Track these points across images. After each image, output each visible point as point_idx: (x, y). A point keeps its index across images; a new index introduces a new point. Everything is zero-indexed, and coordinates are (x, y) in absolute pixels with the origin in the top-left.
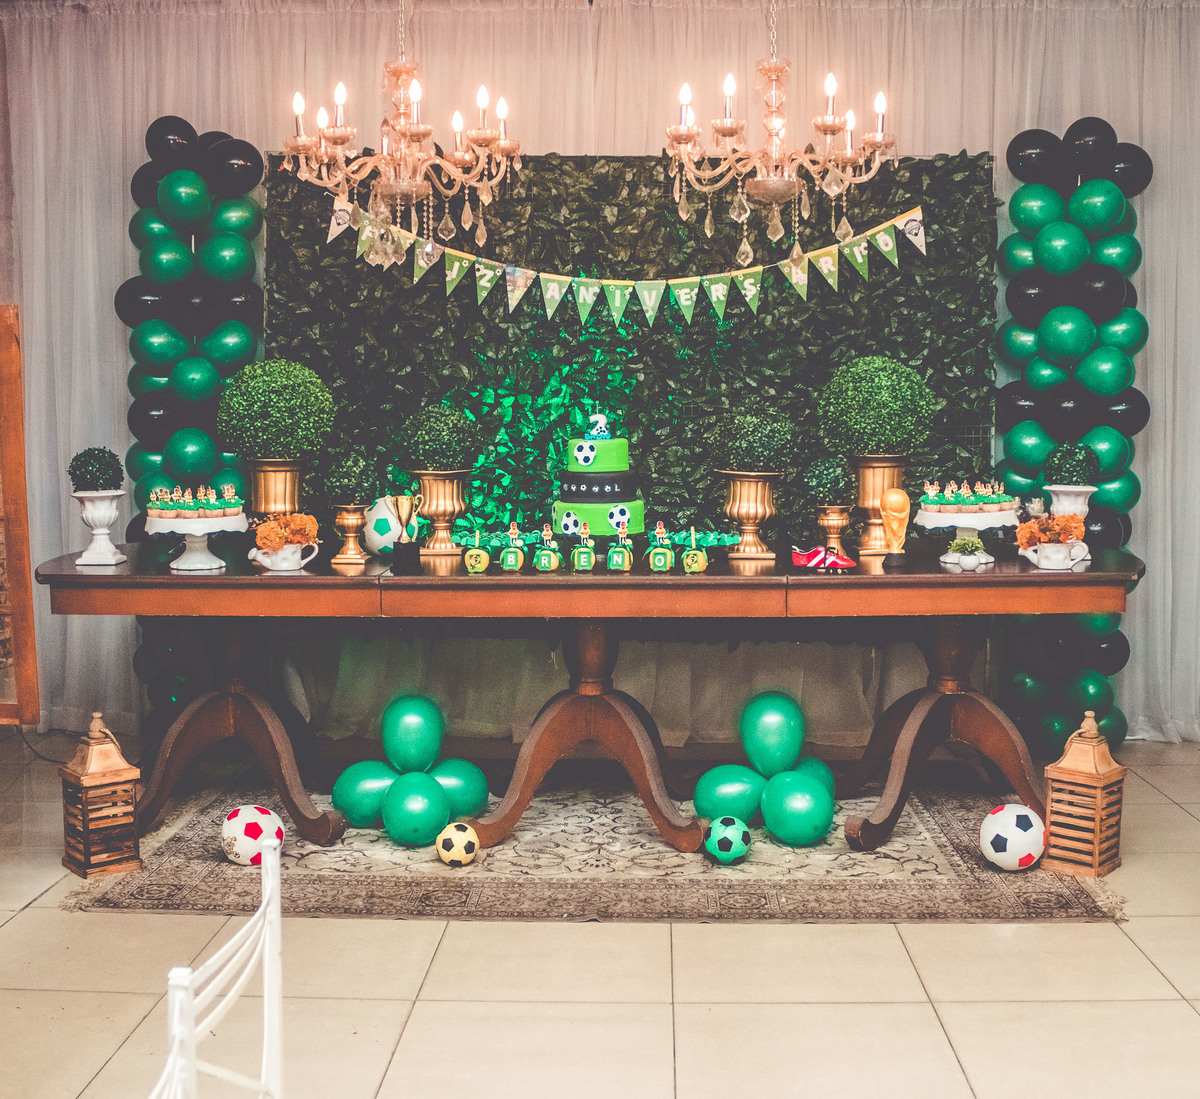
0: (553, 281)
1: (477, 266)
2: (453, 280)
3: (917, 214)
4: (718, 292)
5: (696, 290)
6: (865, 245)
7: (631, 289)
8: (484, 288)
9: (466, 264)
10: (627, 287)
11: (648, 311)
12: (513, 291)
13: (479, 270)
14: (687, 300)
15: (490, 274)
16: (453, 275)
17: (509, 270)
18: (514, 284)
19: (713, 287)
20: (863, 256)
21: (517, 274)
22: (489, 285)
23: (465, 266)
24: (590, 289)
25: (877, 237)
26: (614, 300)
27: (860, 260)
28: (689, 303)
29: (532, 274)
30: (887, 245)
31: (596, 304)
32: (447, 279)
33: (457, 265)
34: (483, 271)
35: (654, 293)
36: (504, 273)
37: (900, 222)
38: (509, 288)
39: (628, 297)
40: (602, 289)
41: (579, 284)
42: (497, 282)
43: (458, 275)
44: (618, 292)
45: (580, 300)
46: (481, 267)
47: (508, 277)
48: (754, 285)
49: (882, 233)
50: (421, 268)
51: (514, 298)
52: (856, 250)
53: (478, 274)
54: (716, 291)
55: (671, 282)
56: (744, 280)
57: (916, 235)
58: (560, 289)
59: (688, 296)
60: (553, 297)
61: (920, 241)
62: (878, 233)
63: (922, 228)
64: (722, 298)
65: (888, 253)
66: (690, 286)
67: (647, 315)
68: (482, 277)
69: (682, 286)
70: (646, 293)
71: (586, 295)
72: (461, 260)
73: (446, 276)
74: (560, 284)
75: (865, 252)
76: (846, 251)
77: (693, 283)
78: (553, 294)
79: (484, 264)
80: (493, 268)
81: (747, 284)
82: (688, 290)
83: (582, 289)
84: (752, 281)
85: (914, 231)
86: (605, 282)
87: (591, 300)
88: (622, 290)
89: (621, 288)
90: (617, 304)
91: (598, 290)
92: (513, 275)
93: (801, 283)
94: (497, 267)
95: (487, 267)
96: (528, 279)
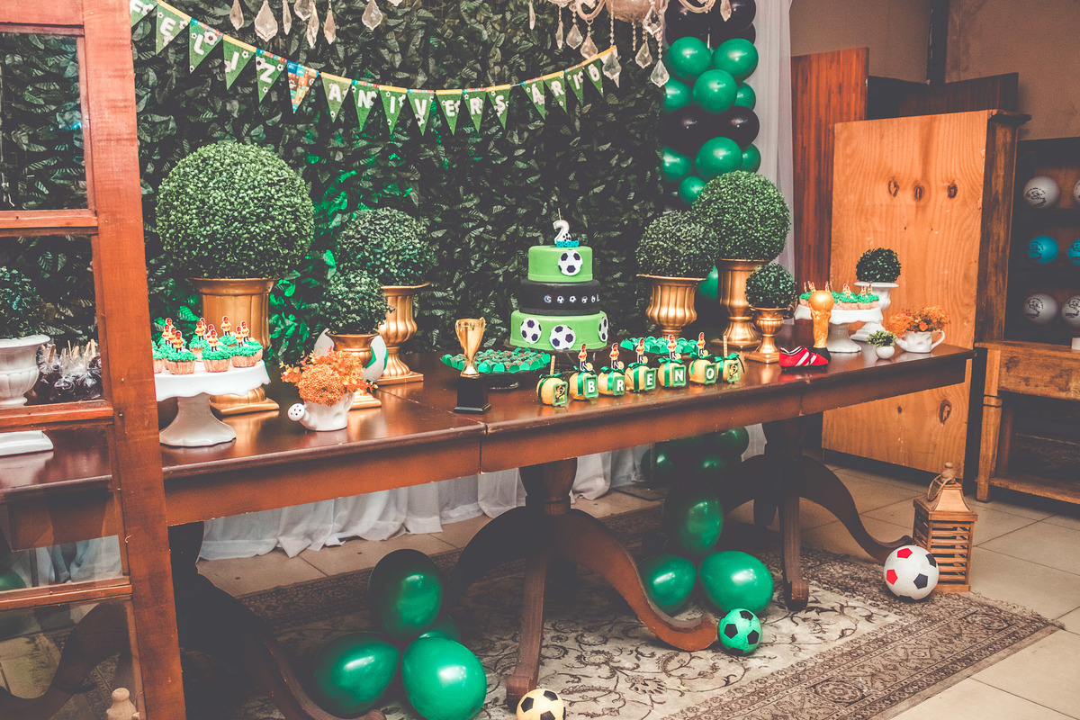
0: (334, 82)
1: (258, 59)
2: (232, 71)
3: (613, 52)
4: (476, 106)
5: (459, 102)
6: (581, 74)
7: (404, 97)
8: (265, 83)
9: (246, 56)
10: (401, 95)
11: (419, 120)
12: (295, 89)
13: (259, 63)
14: (451, 111)
15: (271, 69)
16: (232, 66)
17: (291, 66)
18: (297, 82)
19: (472, 101)
20: (580, 84)
21: (298, 72)
22: (270, 81)
23: (245, 57)
24: (369, 93)
25: (589, 68)
26: (389, 106)
27: (578, 87)
28: (453, 114)
29: (313, 72)
30: (595, 76)
31: (373, 109)
32: (227, 70)
33: (236, 55)
34: (264, 65)
35: (424, 102)
36: (286, 70)
38: (291, 86)
39: (401, 104)
40: (379, 94)
41: (359, 88)
42: (278, 78)
43: (238, 67)
44: (393, 99)
45: (358, 105)
46: (263, 60)
47: (290, 74)
48: (504, 101)
49: (592, 65)
50: (197, 55)
51: (297, 97)
52: (575, 76)
53: (258, 68)
54: (475, 104)
55: (439, 92)
56: (496, 96)
58: (342, 92)
59: (452, 108)
60: (335, 99)
62: (589, 64)
64: (479, 112)
65: (596, 82)
66: (454, 98)
67: (420, 124)
68: (263, 71)
69: (447, 97)
70: (417, 101)
71: (365, 100)
72: (240, 50)
73: (225, 66)
74: (341, 86)
75: (581, 81)
76: (569, 77)
77: (456, 95)
78: (335, 95)
79: (266, 57)
80: (274, 63)
81: (497, 100)
82: (452, 102)
83: (362, 92)
84: (501, 97)
86: (381, 88)
87: (369, 104)
88: (397, 98)
89: (397, 95)
90: (392, 111)
91: (375, 96)
92: (294, 72)
93: (540, 104)
94: (279, 62)
95: (268, 60)
96: (309, 77)
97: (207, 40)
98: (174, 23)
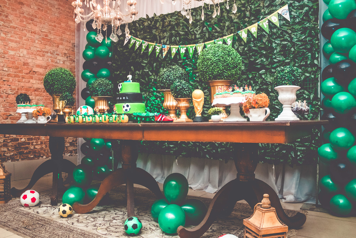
0: (174, 47)
1: (156, 46)
3: (286, 7)
6: (267, 21)
7: (195, 47)
9: (153, 46)
11: (199, 53)
12: (164, 52)
15: (159, 48)
17: (163, 46)
18: (165, 50)
20: (266, 25)
21: (165, 47)
22: (159, 51)
24: (184, 48)
25: (272, 18)
26: (190, 51)
27: (266, 26)
29: (169, 46)
30: (275, 20)
32: (149, 51)
33: (151, 46)
35: (201, 47)
36: (162, 47)
37: (280, 11)
38: (163, 51)
39: (194, 49)
41: (181, 48)
43: (151, 50)
44: (191, 48)
45: (181, 52)
47: (163, 48)
48: (230, 40)
49: (273, 16)
50: (143, 49)
51: (164, 54)
52: (264, 23)
53: (156, 48)
55: (206, 43)
56: (227, 39)
57: (286, 14)
58: (176, 49)
60: (174, 52)
61: (287, 17)
62: (272, 16)
63: (288, 12)
65: (276, 23)
66: (211, 44)
68: (157, 49)
69: (208, 44)
70: (199, 47)
71: (183, 51)
72: (152, 45)
73: (149, 50)
74: (176, 48)
76: (260, 25)
77: (212, 42)
81: (228, 40)
83: (182, 49)
84: (230, 39)
85: (285, 13)
86: (187, 46)
87: (184, 52)
88: (192, 48)
89: (192, 47)
90: (191, 52)
91: (186, 49)
92: (164, 47)
93: (245, 37)
94: (160, 46)
95: (158, 46)
96: (168, 48)
97: (145, 45)
98: (139, 43)
